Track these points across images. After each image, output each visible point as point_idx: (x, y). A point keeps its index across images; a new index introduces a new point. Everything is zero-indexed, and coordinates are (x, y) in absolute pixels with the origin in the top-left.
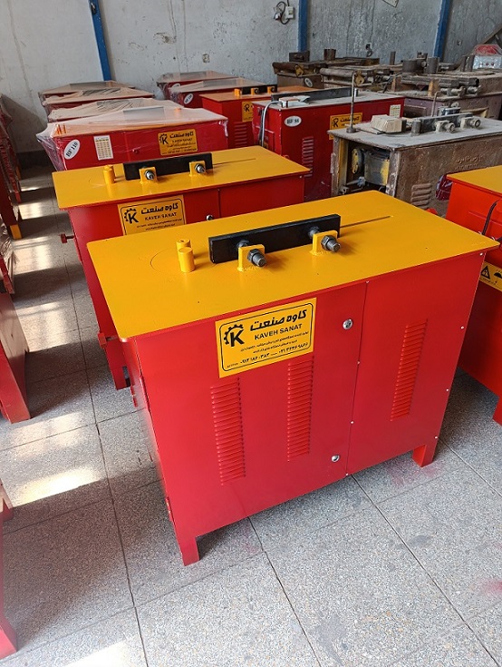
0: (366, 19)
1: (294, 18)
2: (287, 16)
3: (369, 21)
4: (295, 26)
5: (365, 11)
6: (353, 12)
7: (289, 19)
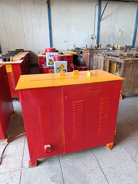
0: (113, 39)
1: (95, 38)
2: (94, 37)
3: (114, 39)
4: (96, 40)
5: (113, 37)
6: (110, 37)
7: (94, 38)
